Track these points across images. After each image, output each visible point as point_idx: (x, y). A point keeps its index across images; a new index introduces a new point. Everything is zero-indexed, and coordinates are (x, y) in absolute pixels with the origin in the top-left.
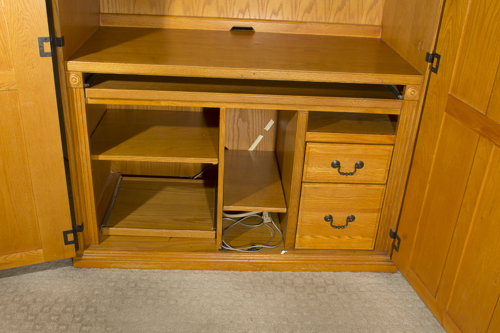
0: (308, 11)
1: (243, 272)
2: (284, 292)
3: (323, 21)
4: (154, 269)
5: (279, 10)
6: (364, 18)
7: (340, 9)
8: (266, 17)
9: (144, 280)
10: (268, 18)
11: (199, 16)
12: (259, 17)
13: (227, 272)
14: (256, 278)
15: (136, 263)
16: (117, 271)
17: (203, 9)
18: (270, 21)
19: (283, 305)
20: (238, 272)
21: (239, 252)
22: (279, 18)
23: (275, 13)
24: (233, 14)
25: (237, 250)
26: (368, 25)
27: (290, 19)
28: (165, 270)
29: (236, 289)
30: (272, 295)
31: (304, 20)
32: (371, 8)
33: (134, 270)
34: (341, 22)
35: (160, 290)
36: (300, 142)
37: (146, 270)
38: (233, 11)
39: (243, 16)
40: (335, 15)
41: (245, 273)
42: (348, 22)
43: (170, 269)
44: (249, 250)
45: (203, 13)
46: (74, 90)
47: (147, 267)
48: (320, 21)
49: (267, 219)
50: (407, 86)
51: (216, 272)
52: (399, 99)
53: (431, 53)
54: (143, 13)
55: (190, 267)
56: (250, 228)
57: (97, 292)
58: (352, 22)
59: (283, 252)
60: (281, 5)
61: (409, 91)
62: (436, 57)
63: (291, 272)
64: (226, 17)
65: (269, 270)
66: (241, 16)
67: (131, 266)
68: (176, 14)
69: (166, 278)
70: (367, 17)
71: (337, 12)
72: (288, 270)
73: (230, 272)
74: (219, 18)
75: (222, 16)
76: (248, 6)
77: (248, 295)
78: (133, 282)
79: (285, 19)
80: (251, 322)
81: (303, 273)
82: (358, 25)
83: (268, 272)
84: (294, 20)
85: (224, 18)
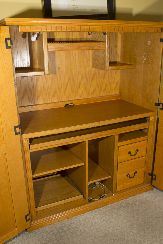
0: (93, 93)
1: (100, 208)
2: (122, 211)
3: (99, 96)
4: (64, 220)
5: (82, 95)
6: (113, 92)
7: (104, 90)
8: (77, 98)
9: (64, 226)
10: (78, 99)
11: (50, 102)
12: (75, 99)
13: (94, 211)
14: (107, 209)
15: (56, 220)
16: (49, 226)
17: (52, 99)
18: (79, 99)
19: (125, 216)
20: (98, 209)
21: (97, 200)
22: (83, 98)
23: (81, 96)
24: (64, 100)
25: (97, 199)
26: (115, 95)
27: (87, 98)
28: (69, 219)
29: (104, 216)
30: (119, 214)
31: (92, 97)
32: (115, 88)
33: (56, 223)
34: (105, 95)
35: (74, 228)
36: (116, 147)
37: (61, 222)
38: (64, 98)
39: (68, 100)
40: (103, 93)
41: (101, 208)
42: (108, 95)
43: (71, 217)
44: (100, 198)
45: (52, 101)
46: (25, 147)
47: (61, 220)
48: (98, 96)
49: (97, 184)
50: (150, 116)
51: (90, 212)
52: (147, 122)
53: (158, 103)
54: (26, 105)
55: (79, 214)
56: (93, 189)
57: (48, 239)
58: (109, 95)
59: (113, 194)
60: (83, 93)
61: (151, 118)
62: (161, 104)
63: (118, 202)
64: (61, 101)
65: (110, 204)
66: (67, 100)
67: (54, 222)
68: (40, 103)
69: (72, 222)
70: (114, 91)
71: (103, 92)
72: (117, 201)
73: (96, 210)
74: (59, 102)
75: (60, 101)
76: (70, 95)
77: (110, 217)
78: (60, 229)
79: (85, 98)
80: (120, 227)
81: (122, 200)
82: (111, 95)
83: (110, 205)
84: (88, 97)
85: (61, 102)
